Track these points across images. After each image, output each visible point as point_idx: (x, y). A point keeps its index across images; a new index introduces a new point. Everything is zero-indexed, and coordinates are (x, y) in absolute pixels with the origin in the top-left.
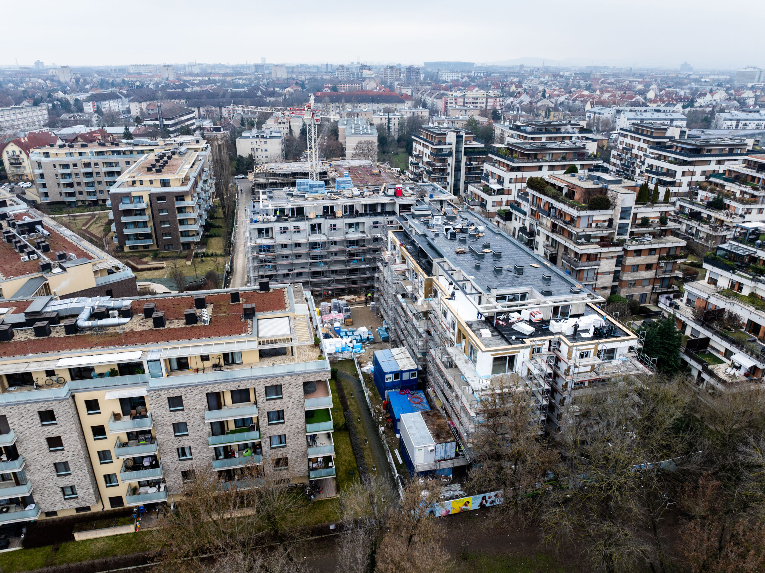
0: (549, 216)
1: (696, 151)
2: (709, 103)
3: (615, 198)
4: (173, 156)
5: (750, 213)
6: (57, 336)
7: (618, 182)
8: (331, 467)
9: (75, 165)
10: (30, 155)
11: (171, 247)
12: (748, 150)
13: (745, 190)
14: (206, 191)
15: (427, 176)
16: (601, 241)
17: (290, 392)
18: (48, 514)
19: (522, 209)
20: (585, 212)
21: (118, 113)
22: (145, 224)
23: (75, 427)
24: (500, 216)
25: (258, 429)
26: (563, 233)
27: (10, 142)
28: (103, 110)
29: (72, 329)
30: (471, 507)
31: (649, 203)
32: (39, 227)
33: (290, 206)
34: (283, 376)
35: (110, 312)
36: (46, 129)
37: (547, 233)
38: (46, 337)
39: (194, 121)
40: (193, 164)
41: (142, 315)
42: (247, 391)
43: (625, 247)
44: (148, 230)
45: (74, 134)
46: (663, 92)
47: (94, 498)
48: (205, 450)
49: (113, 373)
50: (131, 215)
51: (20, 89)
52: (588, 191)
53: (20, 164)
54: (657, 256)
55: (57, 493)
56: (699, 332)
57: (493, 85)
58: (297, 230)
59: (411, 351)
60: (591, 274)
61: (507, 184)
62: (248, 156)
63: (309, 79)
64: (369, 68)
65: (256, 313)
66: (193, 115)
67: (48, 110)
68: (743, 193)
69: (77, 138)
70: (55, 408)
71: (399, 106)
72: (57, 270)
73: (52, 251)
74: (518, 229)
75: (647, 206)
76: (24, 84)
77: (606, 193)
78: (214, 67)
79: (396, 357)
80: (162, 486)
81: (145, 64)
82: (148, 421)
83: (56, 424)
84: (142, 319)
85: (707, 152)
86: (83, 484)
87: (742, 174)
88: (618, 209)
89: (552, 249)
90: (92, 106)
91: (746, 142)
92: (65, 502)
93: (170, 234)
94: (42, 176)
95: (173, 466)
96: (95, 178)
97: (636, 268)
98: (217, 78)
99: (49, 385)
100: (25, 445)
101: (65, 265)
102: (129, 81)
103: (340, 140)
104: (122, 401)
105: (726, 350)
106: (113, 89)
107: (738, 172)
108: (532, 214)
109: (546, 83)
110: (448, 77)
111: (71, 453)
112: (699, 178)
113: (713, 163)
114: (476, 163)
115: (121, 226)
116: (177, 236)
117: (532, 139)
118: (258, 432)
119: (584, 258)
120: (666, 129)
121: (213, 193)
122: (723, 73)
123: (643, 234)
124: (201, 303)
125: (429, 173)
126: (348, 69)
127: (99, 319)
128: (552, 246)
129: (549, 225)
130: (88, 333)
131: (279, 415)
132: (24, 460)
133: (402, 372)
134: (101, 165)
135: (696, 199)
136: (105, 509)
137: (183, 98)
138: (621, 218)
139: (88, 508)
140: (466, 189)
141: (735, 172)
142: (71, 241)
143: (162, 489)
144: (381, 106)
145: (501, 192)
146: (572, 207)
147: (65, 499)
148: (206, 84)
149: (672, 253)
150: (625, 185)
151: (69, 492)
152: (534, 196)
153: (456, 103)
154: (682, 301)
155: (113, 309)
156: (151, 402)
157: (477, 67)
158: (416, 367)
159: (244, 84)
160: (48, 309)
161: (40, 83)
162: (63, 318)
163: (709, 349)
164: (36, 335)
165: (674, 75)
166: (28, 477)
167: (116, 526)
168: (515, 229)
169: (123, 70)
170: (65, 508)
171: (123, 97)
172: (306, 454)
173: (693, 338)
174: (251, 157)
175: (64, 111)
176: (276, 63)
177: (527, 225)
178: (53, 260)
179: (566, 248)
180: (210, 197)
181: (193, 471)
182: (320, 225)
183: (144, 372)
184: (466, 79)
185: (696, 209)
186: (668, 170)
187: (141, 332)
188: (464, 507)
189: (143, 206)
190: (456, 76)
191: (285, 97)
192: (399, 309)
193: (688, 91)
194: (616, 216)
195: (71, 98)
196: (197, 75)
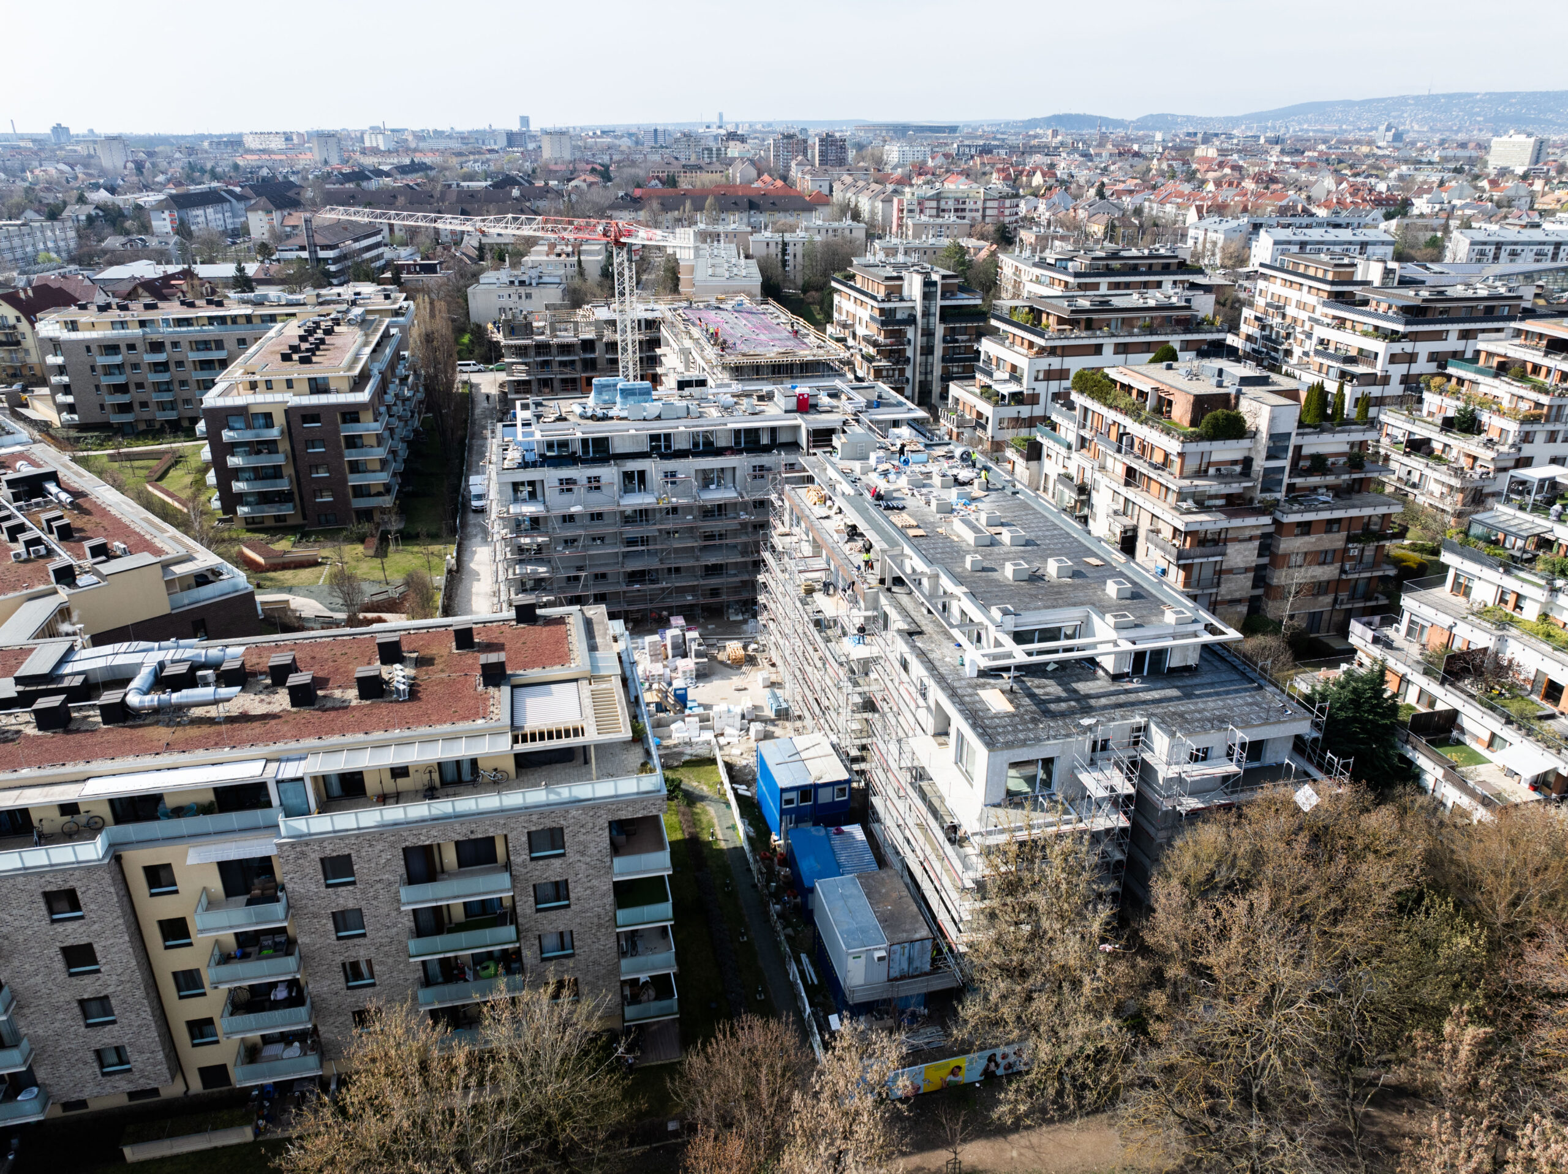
0: (1119, 451)
1: (1418, 313)
2: (1438, 207)
3: (1255, 415)
4: (336, 329)
5: (1531, 441)
7: (1261, 381)
8: (670, 997)
9: (131, 347)
10: (38, 325)
11: (332, 518)
12: (1524, 310)
13: (1522, 392)
14: (405, 401)
15: (865, 366)
16: (1227, 505)
17: (580, 843)
18: (67, 1106)
19: (1063, 435)
20: (1195, 444)
21: (225, 234)
22: (277, 472)
24: (1017, 450)
25: (514, 921)
26: (1149, 487)
28: (193, 228)
29: (118, 712)
30: (963, 1078)
31: (1326, 425)
32: (52, 487)
33: (579, 435)
34: (566, 809)
35: (200, 673)
36: (73, 269)
37: (1115, 486)
39: (380, 250)
40: (378, 345)
41: (266, 679)
42: (491, 841)
43: (1278, 515)
44: (284, 485)
45: (132, 279)
46: (1344, 185)
47: (165, 1071)
48: (401, 966)
49: (205, 810)
50: (249, 454)
51: (19, 184)
52: (1200, 401)
53: (18, 343)
54: (1344, 534)
55: (86, 1063)
56: (1436, 698)
58: (594, 484)
60: (1207, 573)
61: (1028, 383)
63: (618, 162)
64: (742, 139)
65: (509, 674)
66: (379, 238)
67: (78, 231)
68: (1515, 399)
69: (135, 289)
70: (79, 884)
71: (803, 219)
72: (86, 580)
74: (1054, 477)
75: (1323, 432)
76: (29, 175)
77: (1237, 406)
78: (422, 135)
79: (804, 755)
82: (279, 908)
83: (82, 917)
84: (267, 689)
85: (1441, 313)
86: (142, 1041)
87: (1515, 360)
88: (1262, 439)
89: (1126, 520)
90: (168, 219)
91: (1521, 292)
92: (104, 1080)
93: (330, 492)
94: (62, 369)
95: (334, 1001)
96: (175, 373)
97: (1299, 559)
98: (428, 160)
99: (68, 836)
100: (16, 963)
101: (103, 568)
102: (246, 167)
103: (682, 290)
104: (226, 868)
105: (1493, 736)
106: (215, 184)
107: (1505, 356)
108: (1083, 447)
109: (1105, 169)
110: (903, 155)
111: (115, 977)
112: (1423, 366)
113: (1453, 337)
114: (965, 338)
115: (227, 475)
116: (346, 496)
117: (1081, 286)
118: (513, 927)
120: (1353, 265)
121: (421, 402)
122: (1465, 145)
123: (1314, 489)
124: (391, 653)
125: (866, 358)
126: (699, 139)
127: (174, 691)
128: (1125, 512)
129: (1119, 469)
130: (150, 720)
131: (560, 890)
132: (14, 995)
133: (817, 786)
134: (185, 347)
135: (1420, 411)
136: (192, 1091)
137: (358, 203)
138: (1269, 457)
139: (155, 1092)
140: (945, 390)
141: (1500, 355)
142: (119, 516)
144: (767, 218)
145: (1016, 399)
146: (1168, 434)
147: (104, 1074)
148: (406, 173)
149: (1374, 527)
150: (1275, 388)
151: (112, 1059)
152: (1086, 409)
153: (921, 211)
154: (1397, 630)
155: (204, 666)
156: (286, 868)
157: (962, 135)
158: (843, 775)
159: (485, 171)
160: (67, 669)
161: (61, 172)
162: (97, 687)
163: (1456, 733)
164: (41, 726)
165: (1365, 150)
166: (23, 1031)
167: (215, 1128)
168: (1047, 476)
169: (233, 142)
170: (105, 1092)
171: (233, 201)
172: (617, 970)
173: (1424, 711)
175: (110, 230)
176: (550, 128)
177: (1073, 470)
178: (79, 558)
179: (1154, 517)
180: (413, 412)
182: (642, 474)
183: (269, 805)
184: (940, 160)
185: (1421, 432)
186: (1360, 350)
187: (264, 715)
188: (951, 1078)
189: (274, 433)
190: (918, 152)
191: (570, 200)
193: (1393, 183)
194: (1259, 452)
195: (125, 200)
196: (388, 153)
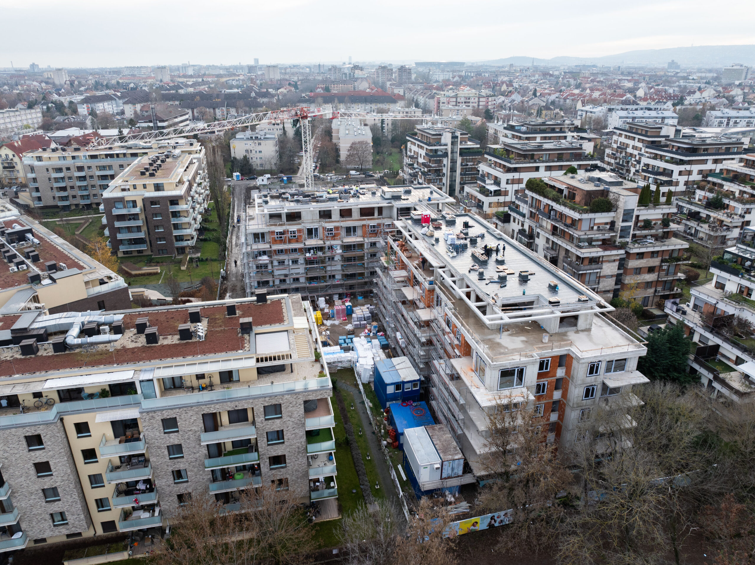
0: (549, 218)
1: (693, 151)
2: (698, 100)
3: (617, 200)
4: (167, 160)
5: (750, 213)
6: (45, 354)
7: (619, 184)
8: (333, 487)
9: (68, 169)
10: (23, 159)
11: (165, 251)
12: (745, 149)
13: (745, 189)
14: (200, 194)
15: (423, 177)
16: (603, 244)
17: (289, 412)
18: (36, 541)
19: (521, 211)
20: (587, 215)
21: (113, 115)
22: (139, 229)
23: (64, 451)
24: (499, 218)
25: (257, 450)
26: (564, 235)
27: (3, 145)
28: (98, 112)
29: (62, 347)
30: (479, 527)
31: (651, 205)
32: (29, 236)
33: (285, 211)
34: (282, 395)
35: (101, 328)
36: (40, 132)
37: (547, 235)
38: (33, 356)
39: (188, 122)
40: (187, 167)
41: (134, 330)
42: (245, 410)
43: (628, 250)
44: (141, 235)
45: (68, 136)
46: (652, 90)
47: (85, 524)
48: (201, 472)
49: (104, 394)
50: (125, 220)
51: (15, 91)
52: (589, 194)
53: (14, 167)
54: (660, 259)
55: (45, 520)
56: (708, 339)
57: (484, 84)
58: (293, 235)
59: (412, 360)
60: (593, 278)
61: (503, 185)
62: (242, 157)
63: (302, 80)
64: (362, 69)
65: (254, 328)
66: (187, 117)
67: (43, 113)
68: (742, 192)
69: (70, 141)
70: (42, 432)
71: (392, 106)
72: (46, 281)
73: (41, 261)
74: (516, 231)
75: (649, 209)
76: (19, 87)
77: (607, 195)
78: (208, 67)
79: (397, 367)
80: (157, 510)
81: (139, 66)
82: (141, 444)
83: (44, 449)
84: (135, 335)
85: (704, 151)
86: (73, 509)
87: (742, 174)
88: (621, 212)
89: (553, 252)
90: (86, 108)
91: (742, 141)
92: (54, 528)
93: (164, 239)
94: (35, 180)
95: (168, 490)
96: (89, 182)
97: (638, 271)
98: (210, 80)
99: (37, 408)
100: (11, 471)
101: (54, 276)
102: (123, 83)
103: (334, 141)
104: (114, 424)
105: (737, 357)
106: (107, 91)
107: (736, 172)
108: (531, 216)
109: (536, 82)
110: (439, 76)
111: (60, 478)
112: (695, 177)
113: (710, 162)
114: (472, 163)
115: (115, 231)
116: (172, 240)
117: (527, 139)
118: (256, 453)
119: (586, 262)
120: (661, 128)
121: (208, 195)
122: (710, 71)
123: (645, 237)
124: (195, 318)
125: (424, 173)
126: (340, 69)
127: (89, 336)
128: (552, 248)
129: (549, 227)
130: (77, 351)
131: (279, 435)
132: (10, 487)
133: (404, 383)
134: (94, 169)
135: (695, 198)
136: (97, 534)
137: (177, 100)
138: (623, 221)
139: (80, 534)
140: (462, 189)
141: (733, 171)
142: (62, 250)
143: (157, 514)
144: (374, 106)
145: (497, 193)
146: (573, 210)
147: (55, 526)
148: (199, 85)
149: (675, 255)
150: (627, 187)
151: (58, 518)
152: (533, 198)
153: (448, 103)
154: (688, 306)
155: (104, 324)
156: (144, 424)
157: (467, 67)
158: (417, 377)
159: (237, 85)
160: (35, 326)
161: (35, 86)
162: (51, 334)
163: (719, 356)
164: (23, 354)
165: (662, 73)
166: (15, 504)
167: (109, 552)
168: (513, 231)
169: (117, 72)
170: (55, 535)
171: (117, 99)
172: (307, 474)
173: (702, 346)
174: (245, 157)
175: (58, 113)
176: (269, 64)
177: (526, 227)
178: (42, 270)
179: (567, 251)
180: (204, 200)
181: (190, 494)
182: (316, 230)
183: (136, 393)
184: (457, 79)
185: (694, 209)
186: (665, 169)
187: (133, 349)
188: (473, 528)
189: (137, 210)
190: (448, 76)
191: (279, 98)
192: (400, 316)
193: (676, 89)
194: (618, 219)
195: (65, 100)
196: (191, 77)
